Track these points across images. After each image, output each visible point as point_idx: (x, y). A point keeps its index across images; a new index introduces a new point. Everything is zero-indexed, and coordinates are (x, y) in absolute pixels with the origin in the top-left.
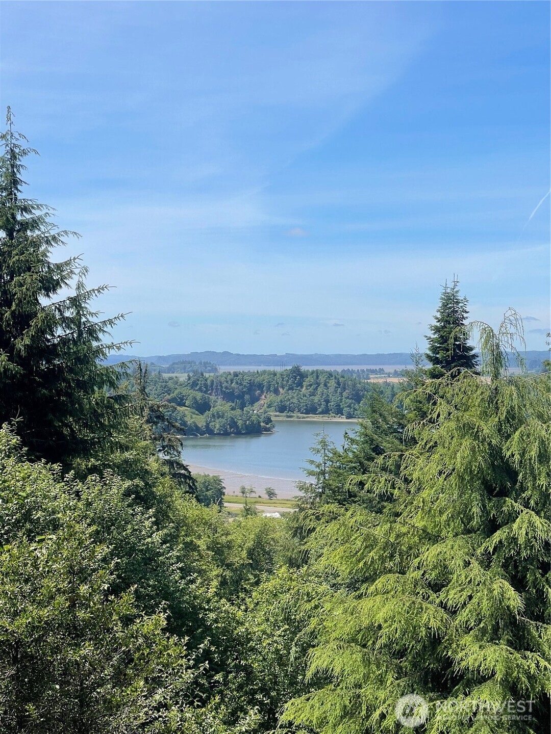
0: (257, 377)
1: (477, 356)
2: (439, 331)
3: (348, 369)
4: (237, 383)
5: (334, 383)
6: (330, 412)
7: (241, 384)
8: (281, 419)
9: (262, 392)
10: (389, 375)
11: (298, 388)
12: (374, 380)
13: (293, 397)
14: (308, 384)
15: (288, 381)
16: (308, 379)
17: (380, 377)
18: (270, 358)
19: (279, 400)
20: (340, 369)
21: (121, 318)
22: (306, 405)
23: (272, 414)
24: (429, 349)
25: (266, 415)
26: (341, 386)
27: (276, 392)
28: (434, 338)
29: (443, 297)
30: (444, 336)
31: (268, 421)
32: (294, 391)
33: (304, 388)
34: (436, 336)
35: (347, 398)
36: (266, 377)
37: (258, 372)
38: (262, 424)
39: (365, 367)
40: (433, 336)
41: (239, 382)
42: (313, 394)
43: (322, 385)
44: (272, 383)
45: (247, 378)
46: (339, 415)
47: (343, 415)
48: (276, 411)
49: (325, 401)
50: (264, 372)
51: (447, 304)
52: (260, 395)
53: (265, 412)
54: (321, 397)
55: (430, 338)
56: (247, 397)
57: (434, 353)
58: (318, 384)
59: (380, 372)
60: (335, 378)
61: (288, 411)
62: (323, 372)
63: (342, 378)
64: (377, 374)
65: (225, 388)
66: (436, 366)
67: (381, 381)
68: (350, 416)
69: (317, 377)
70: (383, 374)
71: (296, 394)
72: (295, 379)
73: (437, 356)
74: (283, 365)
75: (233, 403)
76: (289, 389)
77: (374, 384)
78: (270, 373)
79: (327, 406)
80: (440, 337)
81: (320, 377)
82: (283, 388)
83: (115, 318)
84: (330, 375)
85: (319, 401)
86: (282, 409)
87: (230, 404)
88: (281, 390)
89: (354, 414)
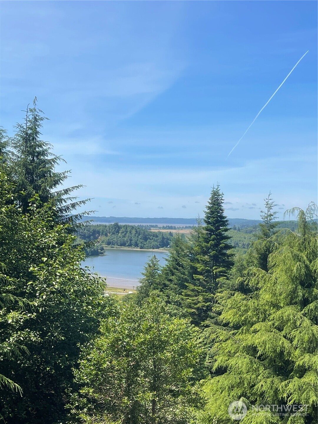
0: (97, 228)
1: (228, 221)
2: (210, 209)
3: (141, 225)
4: (87, 230)
5: (134, 231)
6: (132, 246)
7: (89, 231)
8: (108, 248)
9: (99, 235)
10: (160, 228)
11: (117, 234)
12: (153, 230)
13: (114, 238)
14: (122, 231)
15: (112, 230)
16: (122, 229)
17: (155, 229)
18: (103, 218)
19: (108, 239)
20: (136, 225)
21: (88, 200)
22: (121, 242)
23: (104, 245)
24: (205, 217)
25: (101, 246)
26: (138, 233)
27: (106, 235)
28: (208, 212)
29: (212, 193)
30: (213, 211)
31: (102, 249)
32: (115, 235)
33: (120, 234)
34: (209, 211)
35: (141, 239)
36: (101, 228)
37: (97, 225)
38: (99, 251)
39: (149, 224)
40: (207, 211)
41: (88, 230)
42: (124, 237)
43: (128, 232)
44: (104, 231)
45: (92, 228)
46: (137, 247)
47: (138, 247)
48: (106, 245)
49: (130, 240)
50: (100, 225)
51: (214, 196)
52: (98, 236)
53: (101, 245)
54: (128, 238)
55: (206, 212)
56: (92, 237)
57: (207, 219)
58: (127, 232)
59: (156, 227)
60: (135, 229)
61: (112, 245)
62: (129, 226)
63: (138, 229)
64: (154, 228)
65: (81, 233)
66: (208, 225)
67: (156, 231)
68: (141, 248)
69: (127, 228)
70: (157, 228)
71: (116, 236)
72: (116, 229)
73: (209, 220)
74: (109, 222)
75: (85, 240)
76: (112, 234)
77: (154, 232)
78: (103, 226)
79: (131, 242)
80: (210, 212)
81: (128, 229)
82: (110, 233)
83: (86, 200)
84: (133, 227)
85: (127, 240)
86: (109, 243)
87: (84, 240)
88: (108, 234)
89: (143, 247)
